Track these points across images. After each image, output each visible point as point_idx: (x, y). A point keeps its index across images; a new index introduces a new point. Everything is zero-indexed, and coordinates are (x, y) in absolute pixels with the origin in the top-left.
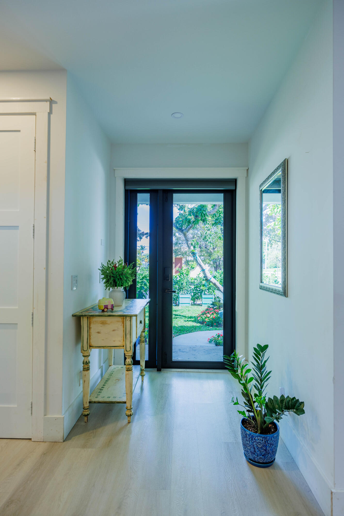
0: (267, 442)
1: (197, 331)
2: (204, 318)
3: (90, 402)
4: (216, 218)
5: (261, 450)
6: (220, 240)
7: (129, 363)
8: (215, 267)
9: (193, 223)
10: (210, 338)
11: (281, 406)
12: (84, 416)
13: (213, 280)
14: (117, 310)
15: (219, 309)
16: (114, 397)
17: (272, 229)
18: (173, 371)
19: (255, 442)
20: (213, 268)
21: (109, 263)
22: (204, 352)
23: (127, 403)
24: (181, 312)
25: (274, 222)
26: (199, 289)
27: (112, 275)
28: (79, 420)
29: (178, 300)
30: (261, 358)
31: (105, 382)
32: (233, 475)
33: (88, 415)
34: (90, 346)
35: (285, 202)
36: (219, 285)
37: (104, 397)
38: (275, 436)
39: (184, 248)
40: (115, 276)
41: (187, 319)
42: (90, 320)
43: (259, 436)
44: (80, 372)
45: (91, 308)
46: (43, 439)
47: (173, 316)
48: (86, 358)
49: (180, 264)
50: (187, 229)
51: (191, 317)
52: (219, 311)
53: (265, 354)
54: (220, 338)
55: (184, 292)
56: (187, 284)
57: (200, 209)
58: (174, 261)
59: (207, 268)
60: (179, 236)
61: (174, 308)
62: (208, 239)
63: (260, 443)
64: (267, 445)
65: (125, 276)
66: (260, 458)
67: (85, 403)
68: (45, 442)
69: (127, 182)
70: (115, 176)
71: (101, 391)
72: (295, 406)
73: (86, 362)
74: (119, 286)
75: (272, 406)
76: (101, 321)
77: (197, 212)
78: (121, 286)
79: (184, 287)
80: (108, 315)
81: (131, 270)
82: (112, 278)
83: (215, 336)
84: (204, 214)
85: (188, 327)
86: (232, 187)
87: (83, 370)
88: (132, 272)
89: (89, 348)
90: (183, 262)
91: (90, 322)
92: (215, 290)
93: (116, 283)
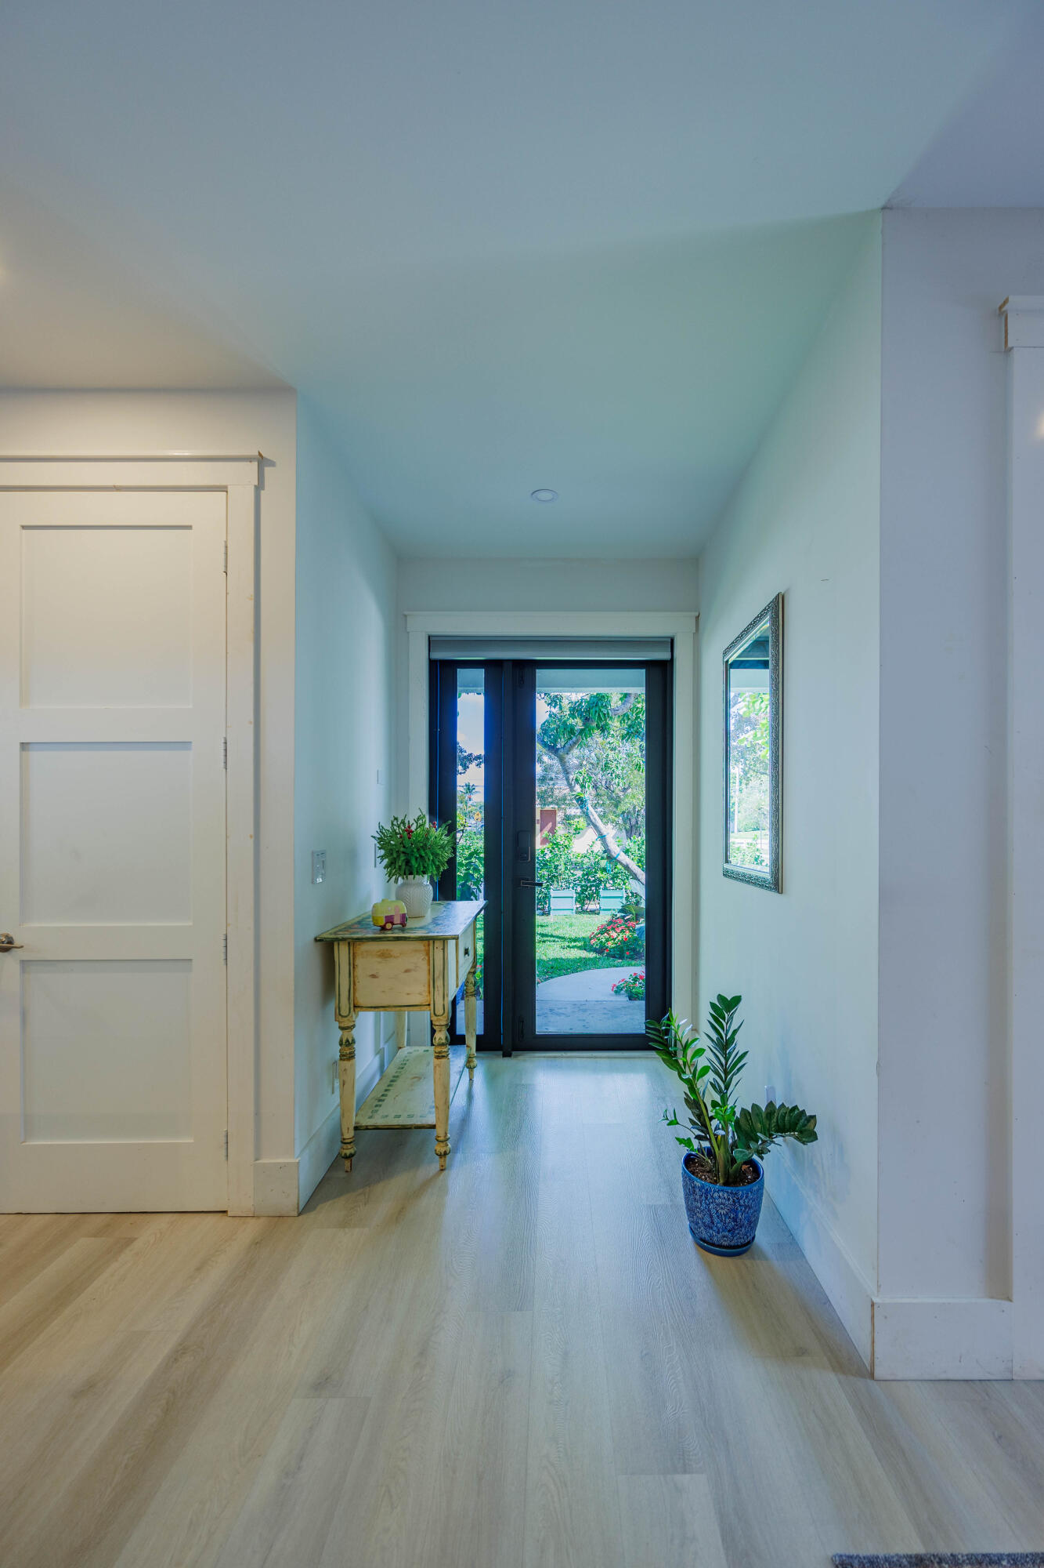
0: (739, 1202)
1: (590, 969)
2: (603, 940)
3: (356, 1128)
4: (629, 723)
5: (725, 1219)
6: (639, 770)
7: (441, 1041)
8: (626, 831)
9: (580, 733)
10: (617, 985)
11: (767, 1126)
12: (343, 1157)
13: (623, 858)
14: (413, 926)
15: (636, 921)
16: (410, 1116)
17: (749, 745)
18: (538, 1057)
19: (712, 1203)
20: (624, 831)
21: (395, 823)
22: (605, 1014)
23: (437, 1127)
24: (554, 928)
25: (753, 732)
26: (592, 877)
27: (402, 849)
28: (333, 1167)
29: (548, 902)
30: (727, 1024)
31: (389, 1083)
32: (667, 1274)
33: (352, 1155)
34: (355, 1006)
36: (636, 869)
37: (386, 1116)
38: (755, 1188)
39: (561, 789)
40: (408, 851)
41: (567, 944)
42: (353, 950)
43: (722, 1191)
44: (334, 1063)
45: (356, 923)
46: (253, 1210)
47: (538, 938)
48: (346, 1032)
49: (551, 823)
50: (567, 746)
51: (575, 940)
52: (637, 924)
53: (735, 1015)
54: (639, 983)
55: (560, 884)
56: (566, 868)
57: (594, 702)
58: (538, 816)
59: (609, 831)
60: (550, 762)
61: (539, 919)
62: (612, 768)
63: (724, 1205)
64: (737, 1209)
65: (430, 851)
66: (724, 1236)
67: (345, 1131)
68: (258, 1217)
69: (432, 642)
70: (406, 628)
71: (380, 1103)
72: (797, 1124)
73: (348, 1041)
74: (418, 873)
75: (748, 1126)
76: (380, 949)
77: (588, 711)
78: (424, 873)
79: (560, 875)
80: (394, 937)
81: (443, 837)
82: (402, 855)
83: (628, 980)
84: (605, 714)
85: (568, 960)
86: (664, 655)
87: (341, 1059)
88: (446, 842)
89: (352, 1009)
90: (557, 818)
91: (354, 954)
92: (628, 879)
93: (411, 867)
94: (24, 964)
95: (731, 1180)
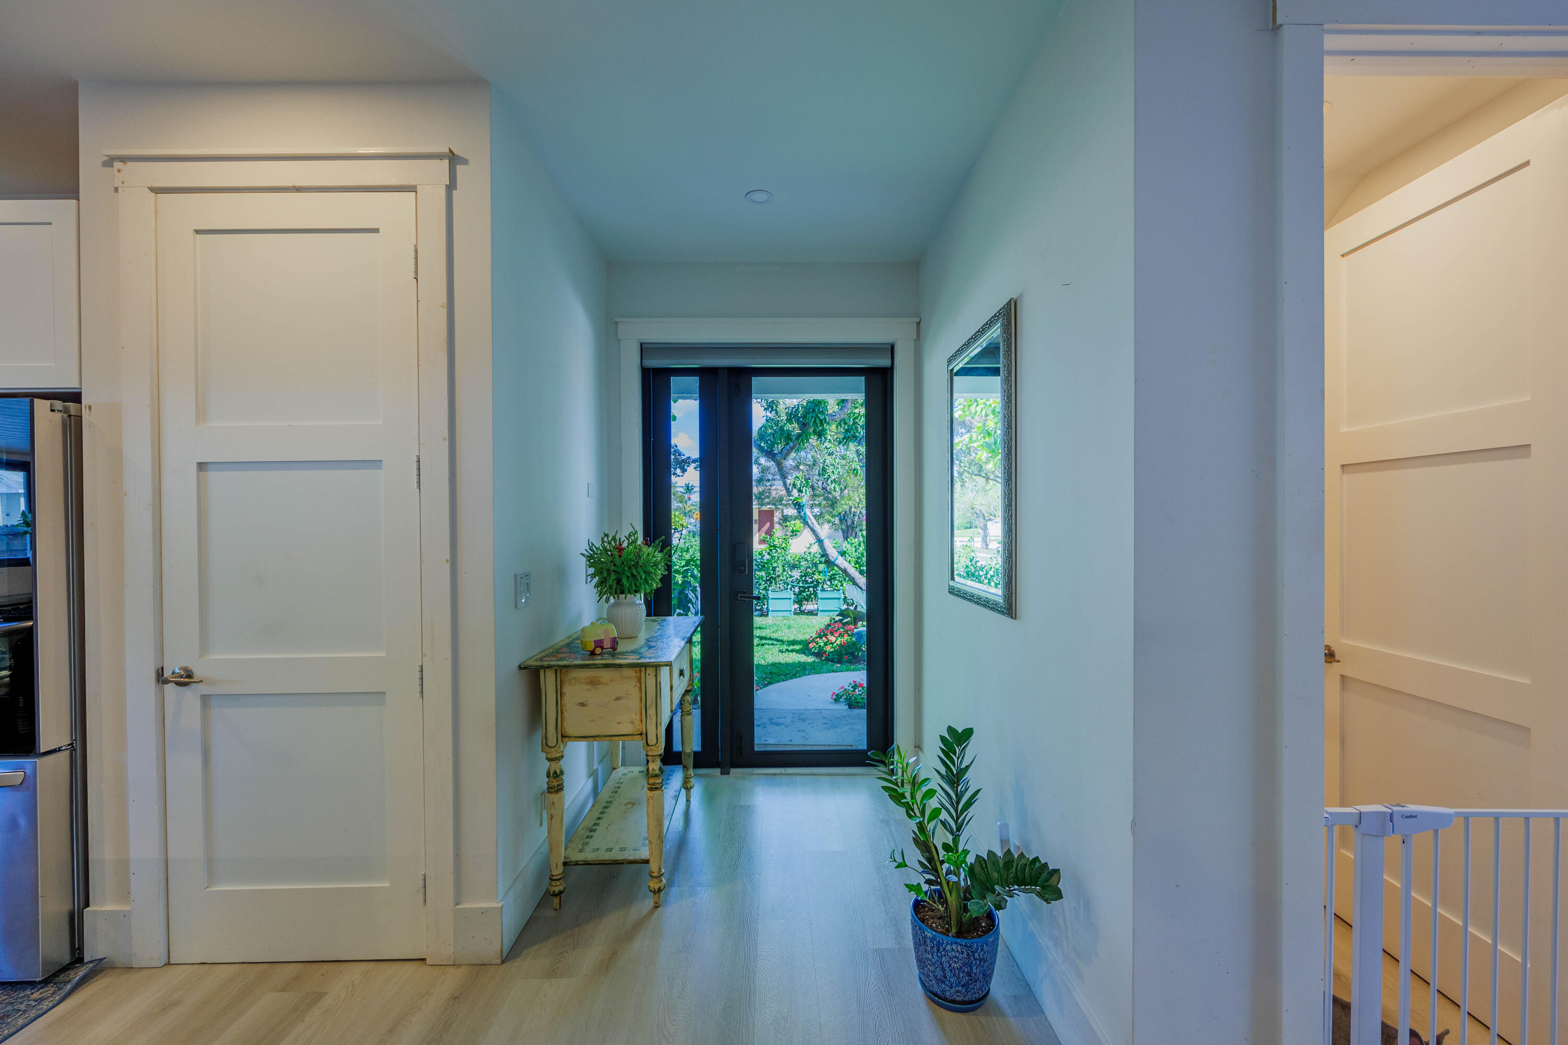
0: (974, 955)
1: (809, 674)
2: (822, 644)
3: (565, 864)
4: (846, 428)
5: (959, 975)
6: (856, 475)
7: (655, 773)
8: (843, 532)
9: (797, 439)
10: (837, 692)
11: (1005, 877)
12: (552, 895)
13: (841, 561)
14: (624, 651)
15: (855, 624)
16: (622, 849)
17: (964, 448)
18: (757, 774)
19: (944, 956)
20: (840, 531)
21: (606, 539)
22: (825, 723)
23: (651, 862)
24: (772, 630)
25: (968, 435)
26: (811, 580)
27: (612, 568)
28: (540, 905)
29: (766, 603)
30: (958, 759)
31: (601, 810)
32: (896, 1034)
33: (561, 893)
34: (563, 736)
35: (1011, 399)
36: (854, 573)
37: (598, 849)
38: (990, 940)
39: (778, 489)
40: (619, 570)
41: (785, 647)
42: (561, 676)
43: (956, 943)
44: (542, 794)
45: (564, 646)
46: (453, 958)
47: (756, 641)
48: (554, 764)
49: (769, 523)
50: (785, 452)
51: (793, 643)
52: (855, 628)
53: (967, 750)
54: (859, 691)
55: (778, 586)
56: (784, 570)
57: (811, 408)
58: (756, 516)
59: (824, 531)
60: (768, 464)
61: (758, 621)
62: (830, 474)
63: (957, 958)
64: (971, 963)
65: (643, 570)
66: (957, 992)
67: (553, 867)
68: (459, 966)
69: (645, 349)
70: (617, 335)
71: (591, 834)
72: (1039, 878)
73: (555, 772)
74: (629, 592)
75: (984, 875)
76: (588, 678)
77: (804, 417)
78: (636, 592)
79: (778, 576)
80: (603, 664)
81: (656, 553)
82: (613, 574)
83: (847, 688)
84: (821, 420)
85: (787, 665)
86: (884, 362)
87: (548, 792)
88: (659, 559)
89: (560, 740)
90: (775, 518)
91: (561, 681)
92: (845, 580)
93: (623, 585)
94: (206, 700)
95: (964, 929)
